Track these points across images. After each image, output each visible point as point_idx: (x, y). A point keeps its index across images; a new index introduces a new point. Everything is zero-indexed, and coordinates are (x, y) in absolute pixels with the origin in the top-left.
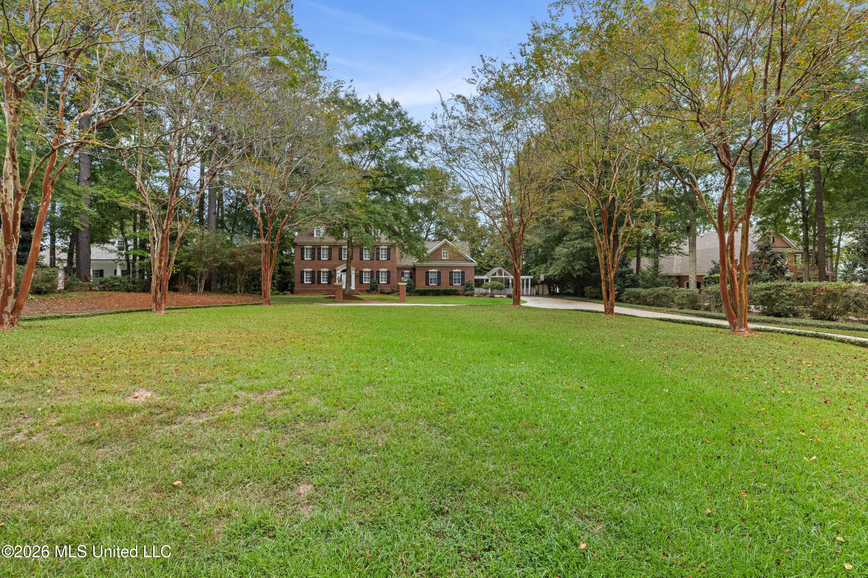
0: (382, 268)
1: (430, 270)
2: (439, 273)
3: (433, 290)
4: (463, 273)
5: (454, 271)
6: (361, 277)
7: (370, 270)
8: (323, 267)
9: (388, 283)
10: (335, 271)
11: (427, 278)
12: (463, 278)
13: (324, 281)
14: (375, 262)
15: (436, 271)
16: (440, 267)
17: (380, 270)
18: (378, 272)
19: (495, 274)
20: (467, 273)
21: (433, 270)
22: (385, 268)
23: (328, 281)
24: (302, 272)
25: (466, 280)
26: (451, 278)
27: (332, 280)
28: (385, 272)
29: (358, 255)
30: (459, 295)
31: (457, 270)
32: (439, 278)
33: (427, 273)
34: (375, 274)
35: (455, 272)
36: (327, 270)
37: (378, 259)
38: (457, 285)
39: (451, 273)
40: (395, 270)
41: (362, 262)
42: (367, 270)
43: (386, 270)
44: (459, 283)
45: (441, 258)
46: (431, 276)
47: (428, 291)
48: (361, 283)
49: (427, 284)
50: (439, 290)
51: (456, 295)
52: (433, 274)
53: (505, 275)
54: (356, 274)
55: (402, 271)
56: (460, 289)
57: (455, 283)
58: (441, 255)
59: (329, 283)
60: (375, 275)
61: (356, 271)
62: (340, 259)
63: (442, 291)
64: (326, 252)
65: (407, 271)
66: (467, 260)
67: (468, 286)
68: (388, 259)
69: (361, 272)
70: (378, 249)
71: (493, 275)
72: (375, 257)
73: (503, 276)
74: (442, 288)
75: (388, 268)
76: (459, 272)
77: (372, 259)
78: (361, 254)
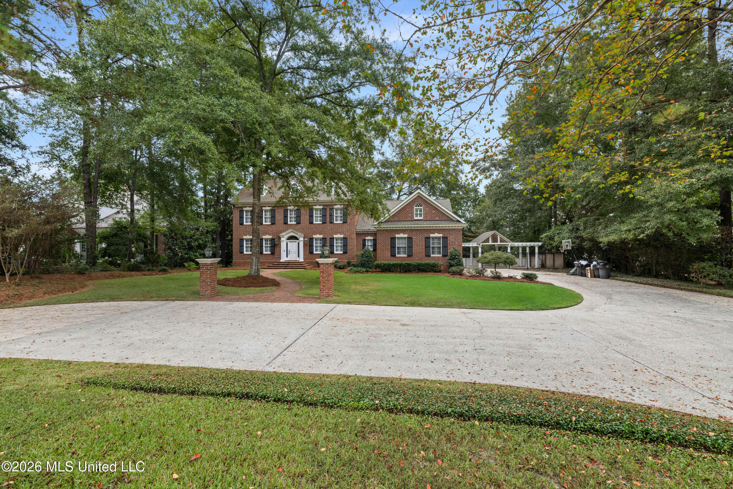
0: (336, 233)
1: (397, 236)
2: (410, 239)
3: (401, 265)
4: (445, 238)
5: (432, 235)
6: (311, 246)
7: (321, 236)
8: (265, 234)
9: (345, 253)
10: (280, 238)
11: (393, 247)
12: (445, 247)
13: (266, 251)
14: (328, 226)
15: (406, 236)
16: (412, 230)
17: (335, 236)
18: (332, 239)
19: (487, 240)
20: (451, 239)
21: (402, 235)
22: (340, 233)
23: (271, 250)
24: (242, 240)
25: (450, 250)
26: (427, 247)
27: (277, 250)
28: (341, 239)
29: (307, 217)
30: (440, 272)
31: (436, 235)
32: (410, 247)
33: (393, 239)
34: (328, 241)
35: (433, 238)
36: (270, 237)
37: (331, 222)
38: (436, 256)
39: (428, 239)
40: (354, 236)
41: (312, 226)
42: (318, 236)
43: (342, 236)
44: (439, 253)
45: (412, 216)
46: (398, 244)
47: (394, 265)
48: (311, 253)
49: (393, 255)
50: (409, 265)
51: (436, 272)
52: (401, 241)
54: (304, 241)
55: (363, 237)
56: (440, 262)
57: (433, 253)
58: (412, 213)
59: (273, 253)
60: (328, 243)
61: (304, 238)
62: (286, 223)
63: (415, 266)
64: (269, 215)
65: (369, 238)
66: (450, 219)
67: (453, 258)
68: (345, 222)
69: (311, 239)
70: (332, 209)
71: (483, 242)
72: (328, 220)
73: (499, 243)
74: (414, 261)
75: (345, 234)
76: (439, 238)
77: (324, 223)
78: (311, 216)
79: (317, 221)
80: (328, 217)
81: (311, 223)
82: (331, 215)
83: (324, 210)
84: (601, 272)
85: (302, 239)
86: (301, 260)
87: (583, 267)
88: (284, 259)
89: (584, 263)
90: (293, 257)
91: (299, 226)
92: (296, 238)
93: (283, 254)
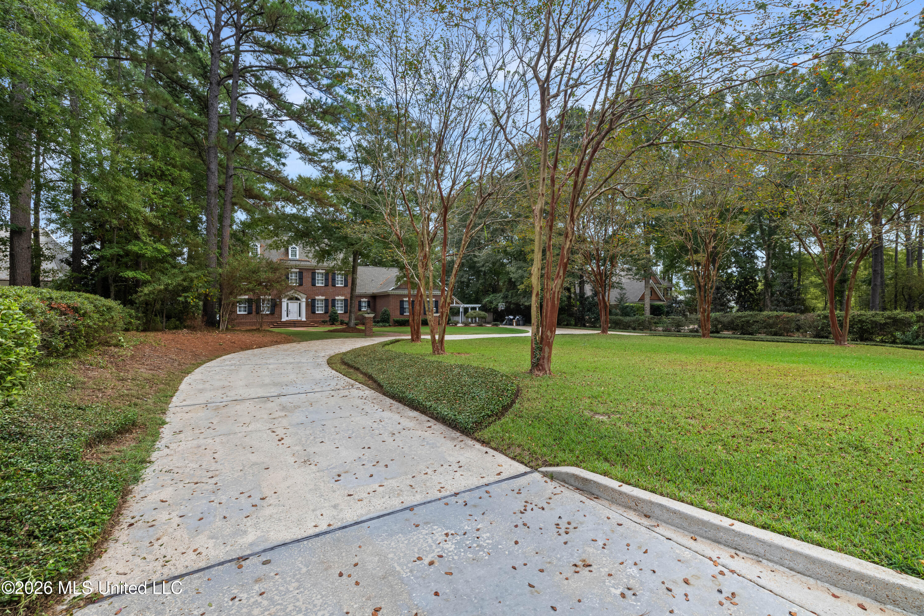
0: (338, 295)
1: (405, 299)
6: (313, 306)
7: (323, 298)
9: (346, 312)
10: (280, 299)
14: (330, 288)
17: (337, 298)
18: (334, 300)
22: (342, 295)
23: (269, 310)
27: (277, 309)
28: (342, 300)
29: (310, 280)
33: (401, 302)
36: (270, 297)
37: (334, 286)
41: (314, 288)
42: (320, 297)
43: (343, 298)
48: (313, 312)
49: (402, 314)
53: (457, 303)
54: (306, 302)
55: (358, 299)
59: (272, 313)
60: (330, 303)
61: (307, 299)
65: (364, 300)
68: (346, 286)
69: (314, 300)
70: (334, 273)
72: (330, 283)
75: (346, 296)
77: (326, 285)
78: (313, 279)
79: (320, 283)
80: (330, 280)
81: (314, 285)
82: (334, 279)
83: (327, 274)
84: (521, 322)
85: (304, 300)
86: (304, 319)
87: (512, 320)
88: (284, 319)
89: (512, 317)
90: (294, 316)
91: (300, 288)
92: (297, 299)
93: (284, 313)
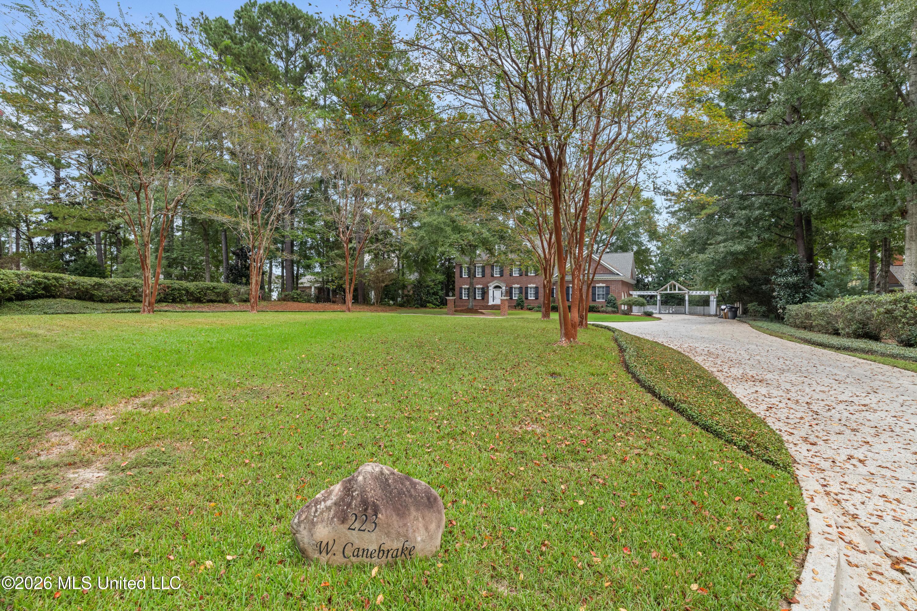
0: (530, 284)
4: (608, 287)
5: (597, 285)
6: (511, 293)
7: (519, 286)
8: (478, 284)
9: (536, 299)
10: (488, 287)
12: (608, 294)
13: (478, 297)
14: (524, 278)
17: (529, 286)
18: (527, 288)
22: (533, 284)
23: (482, 297)
24: (461, 288)
26: (594, 294)
27: (486, 296)
28: (534, 288)
29: (508, 271)
31: (601, 285)
35: (598, 287)
36: (481, 286)
37: (526, 275)
38: (601, 300)
39: (594, 288)
41: (512, 278)
42: (516, 286)
43: (534, 286)
44: (603, 298)
48: (511, 298)
53: (680, 289)
54: (506, 290)
57: (598, 298)
59: (483, 299)
60: (524, 291)
61: (506, 287)
62: (492, 276)
64: (480, 270)
66: (612, 274)
68: (537, 275)
69: (511, 288)
71: (662, 291)
72: (524, 273)
73: (677, 291)
75: (537, 285)
76: (602, 287)
77: (521, 275)
78: (511, 270)
79: (516, 274)
81: (511, 275)
82: (527, 270)
83: (521, 265)
88: (491, 302)
90: (497, 302)
91: (502, 278)
92: (500, 287)
93: (491, 299)
